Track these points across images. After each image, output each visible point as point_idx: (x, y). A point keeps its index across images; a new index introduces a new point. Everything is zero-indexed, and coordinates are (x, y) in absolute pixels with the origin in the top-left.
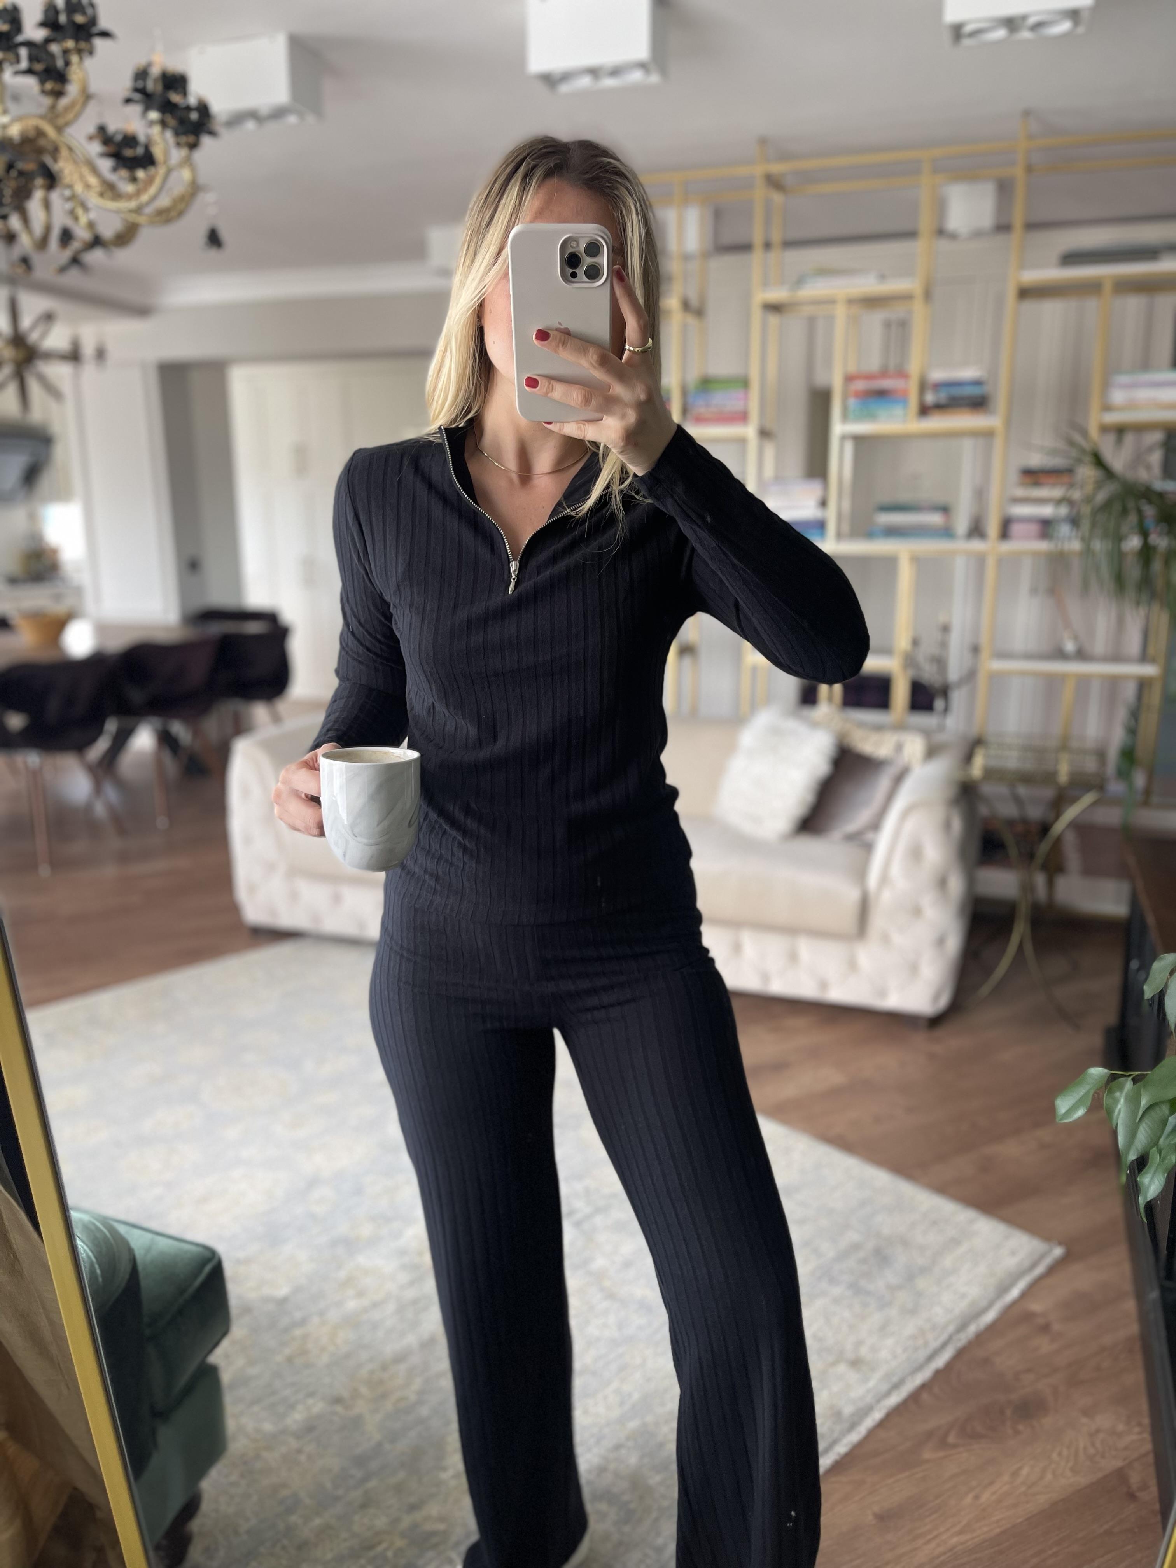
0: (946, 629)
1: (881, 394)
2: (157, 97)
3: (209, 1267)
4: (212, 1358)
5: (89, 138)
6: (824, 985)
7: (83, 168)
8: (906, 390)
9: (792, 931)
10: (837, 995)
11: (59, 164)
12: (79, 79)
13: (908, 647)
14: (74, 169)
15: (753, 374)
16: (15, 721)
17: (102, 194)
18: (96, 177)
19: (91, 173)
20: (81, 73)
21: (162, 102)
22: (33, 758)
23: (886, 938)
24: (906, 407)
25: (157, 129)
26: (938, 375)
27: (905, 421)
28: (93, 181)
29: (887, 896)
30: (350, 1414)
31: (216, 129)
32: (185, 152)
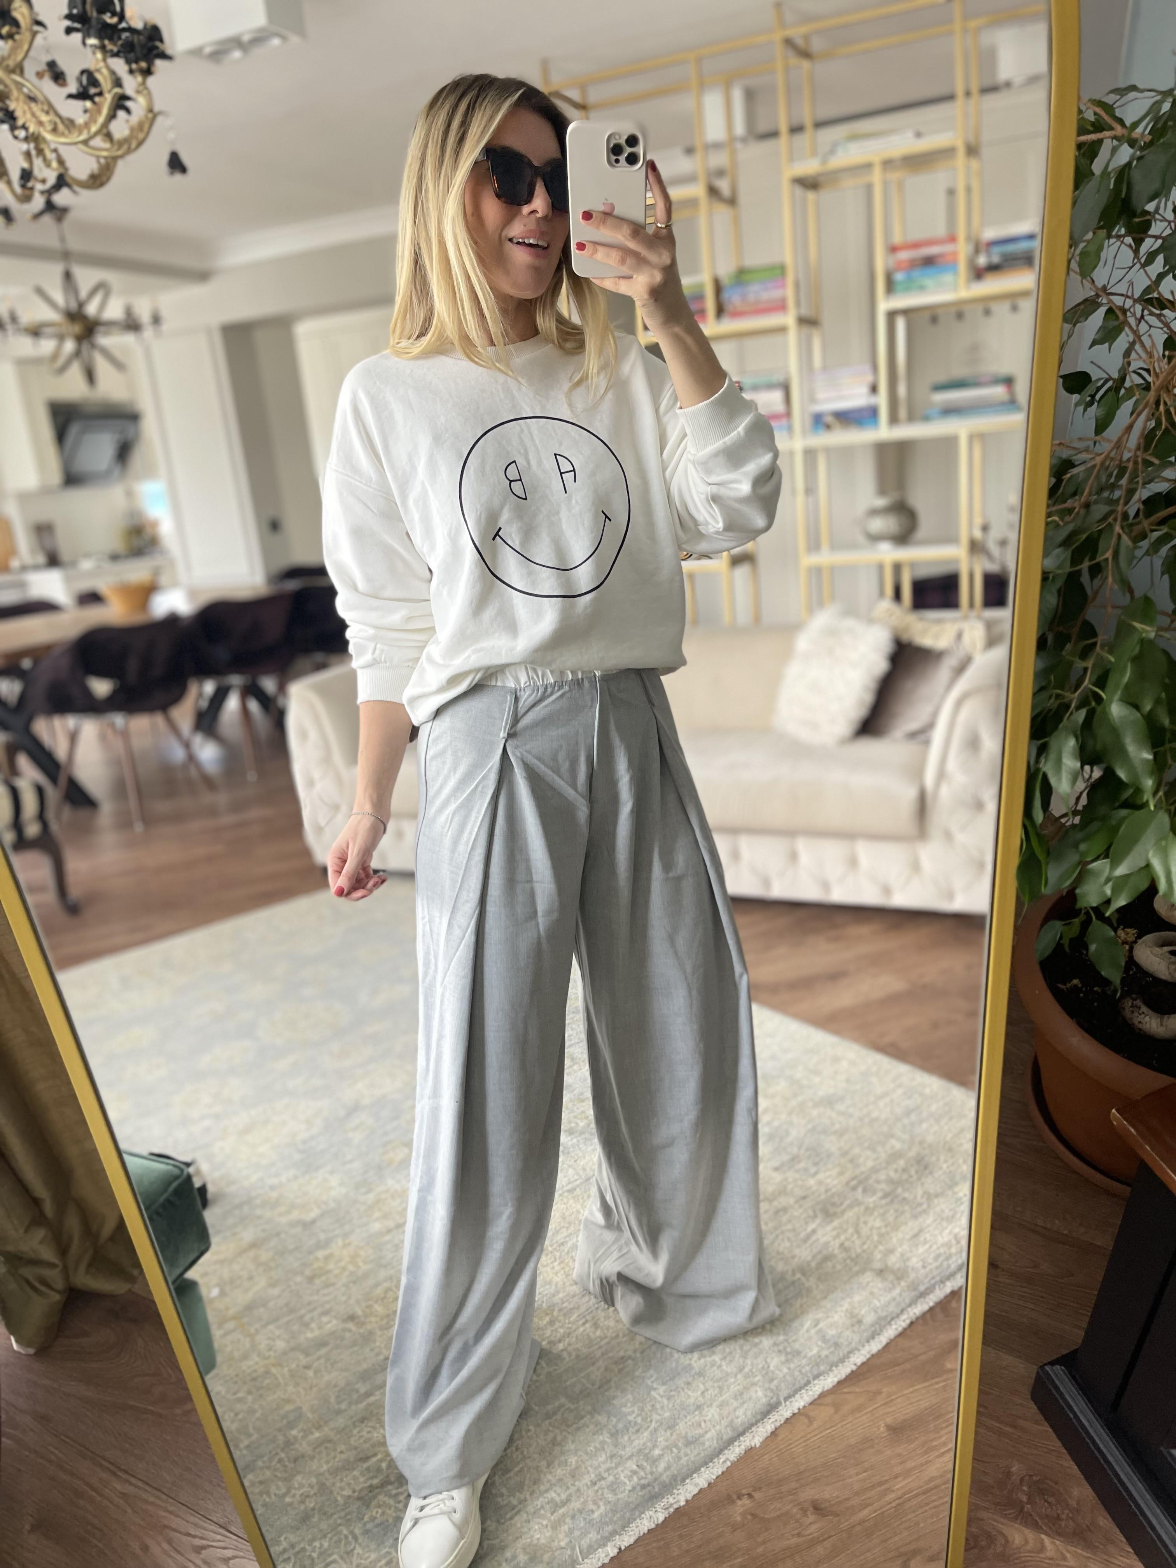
1: (929, 262)
2: (94, 22)
3: (175, 1184)
4: (191, 1274)
5: (40, 75)
6: (887, 891)
7: (33, 105)
8: (955, 254)
9: (848, 835)
10: (901, 899)
11: (12, 106)
12: (23, 15)
13: (978, 534)
14: (26, 107)
15: (788, 259)
16: (101, 687)
17: (55, 130)
18: (47, 113)
19: (43, 110)
20: (24, 9)
21: (100, 26)
22: (119, 719)
23: (948, 836)
24: (956, 273)
25: (99, 55)
26: (990, 234)
27: (956, 288)
28: (44, 118)
29: (945, 792)
30: (362, 1331)
31: (169, 52)
32: (140, 79)
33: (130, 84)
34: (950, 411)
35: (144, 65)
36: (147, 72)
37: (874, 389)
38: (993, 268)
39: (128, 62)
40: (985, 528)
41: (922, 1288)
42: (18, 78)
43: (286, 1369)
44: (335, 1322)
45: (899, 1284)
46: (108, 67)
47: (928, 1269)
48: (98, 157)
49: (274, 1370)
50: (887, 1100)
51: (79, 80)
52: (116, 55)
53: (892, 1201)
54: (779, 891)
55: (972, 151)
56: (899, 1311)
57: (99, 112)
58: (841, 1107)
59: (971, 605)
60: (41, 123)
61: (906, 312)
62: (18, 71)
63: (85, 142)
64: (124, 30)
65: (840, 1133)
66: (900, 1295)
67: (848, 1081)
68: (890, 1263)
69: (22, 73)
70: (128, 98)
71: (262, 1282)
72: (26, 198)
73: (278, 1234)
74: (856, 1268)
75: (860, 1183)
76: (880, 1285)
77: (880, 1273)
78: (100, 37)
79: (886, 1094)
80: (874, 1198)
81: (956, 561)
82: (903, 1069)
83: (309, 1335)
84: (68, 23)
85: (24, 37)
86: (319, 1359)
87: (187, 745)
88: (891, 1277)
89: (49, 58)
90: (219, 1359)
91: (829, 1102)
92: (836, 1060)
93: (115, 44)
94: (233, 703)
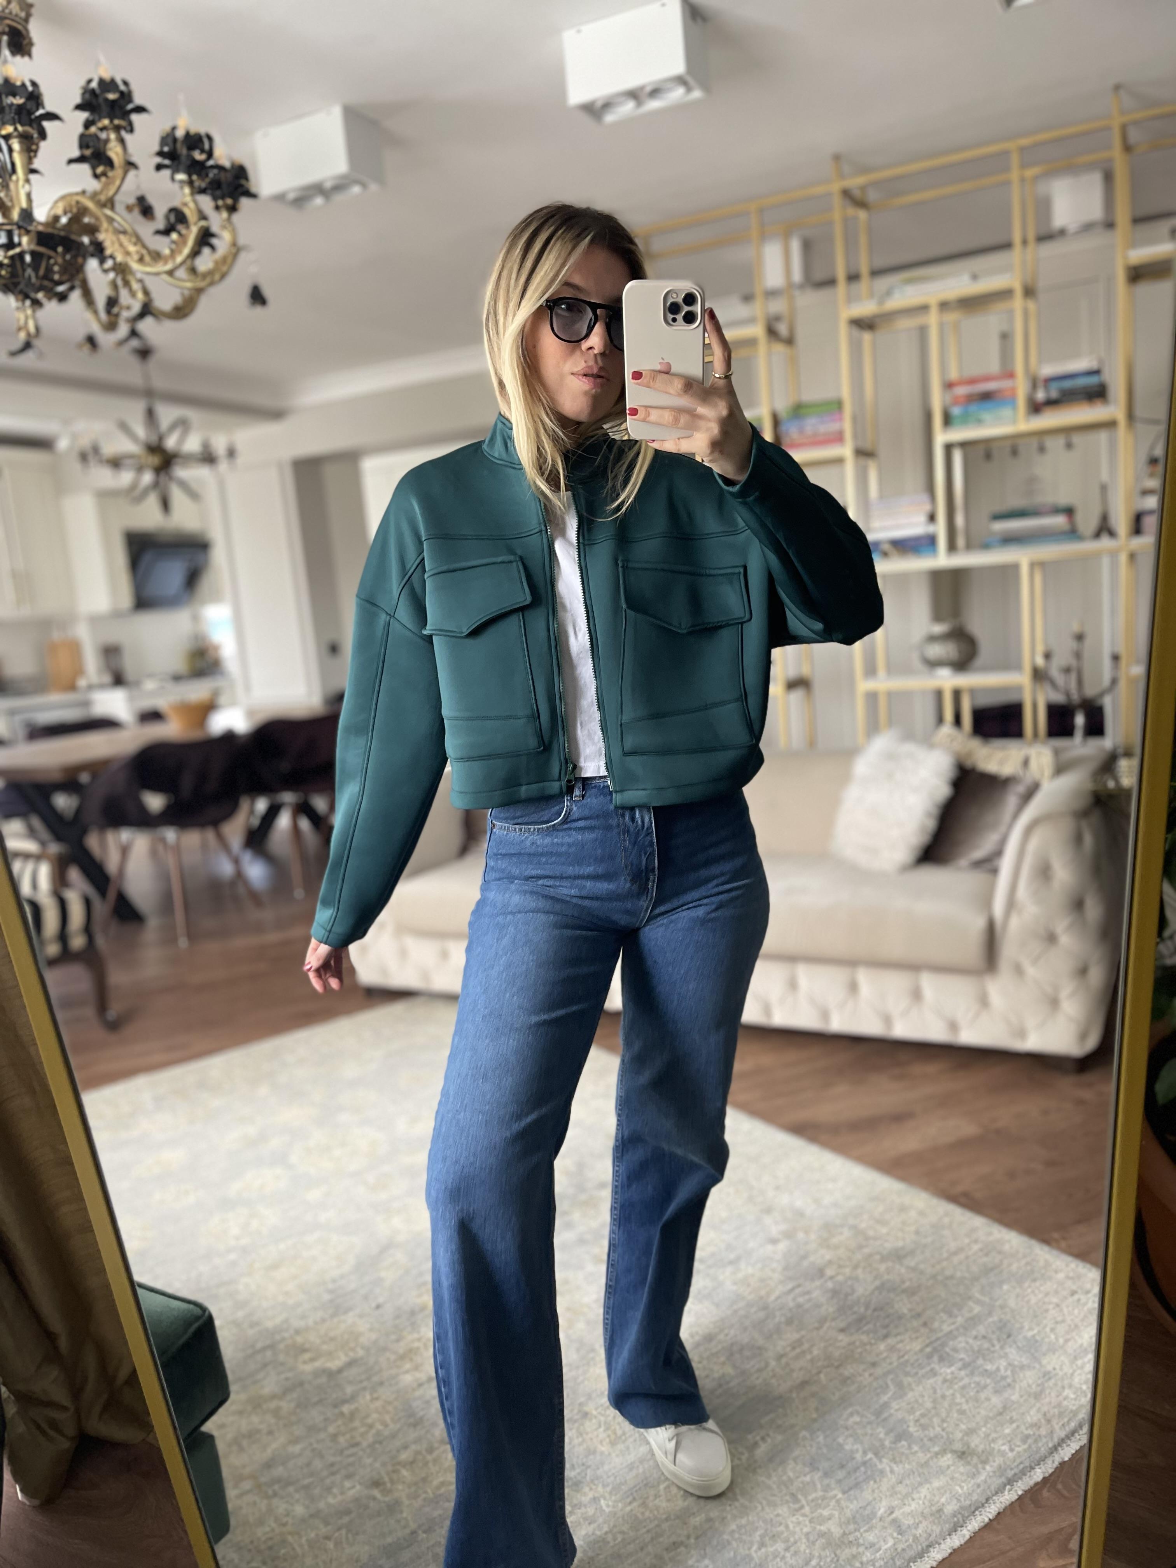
0: (1080, 637)
1: (987, 397)
2: (183, 159)
3: (196, 1325)
4: (209, 1427)
5: (129, 208)
6: (953, 1026)
7: (122, 237)
8: (1013, 390)
9: (913, 967)
10: (969, 1037)
11: (101, 237)
12: (117, 154)
13: (1040, 661)
14: (114, 238)
15: (846, 393)
16: (155, 802)
17: (141, 260)
18: (135, 244)
19: (130, 241)
20: (119, 149)
21: (189, 163)
22: (170, 834)
23: (1019, 970)
24: (1015, 408)
25: (187, 190)
26: (1048, 370)
27: (1014, 421)
28: (132, 249)
29: (1015, 923)
30: (387, 1499)
31: (253, 189)
32: (225, 215)
33: (216, 221)
34: (1010, 540)
35: (229, 201)
36: (232, 209)
37: (932, 518)
38: (1051, 403)
39: (215, 198)
40: (1047, 656)
41: (1010, 1474)
42: (108, 212)
43: (304, 1540)
44: (358, 1487)
45: (984, 1469)
46: (195, 202)
47: (1015, 1453)
48: (182, 288)
49: (290, 1538)
50: (962, 1256)
51: (167, 217)
52: (202, 191)
53: (972, 1374)
54: (838, 1024)
55: (1029, 292)
56: (984, 1501)
57: (185, 243)
58: (911, 1262)
59: (1036, 734)
60: (128, 253)
61: (964, 445)
62: (109, 205)
63: (170, 273)
64: (212, 167)
65: (911, 1292)
66: (985, 1481)
67: (917, 1232)
68: (973, 1445)
69: (112, 208)
70: (213, 235)
71: (282, 1438)
72: (111, 326)
73: (301, 1384)
74: (936, 1449)
75: (935, 1350)
76: (962, 1469)
77: (962, 1455)
78: (190, 175)
79: (960, 1250)
80: (953, 1368)
81: (1019, 689)
82: (978, 1222)
83: (331, 1500)
84: (158, 160)
85: (118, 172)
86: (339, 1529)
87: (236, 861)
88: (975, 1460)
89: (139, 193)
90: (233, 1522)
91: (898, 1256)
92: (903, 1209)
93: (203, 180)
94: (284, 821)
